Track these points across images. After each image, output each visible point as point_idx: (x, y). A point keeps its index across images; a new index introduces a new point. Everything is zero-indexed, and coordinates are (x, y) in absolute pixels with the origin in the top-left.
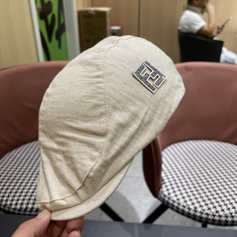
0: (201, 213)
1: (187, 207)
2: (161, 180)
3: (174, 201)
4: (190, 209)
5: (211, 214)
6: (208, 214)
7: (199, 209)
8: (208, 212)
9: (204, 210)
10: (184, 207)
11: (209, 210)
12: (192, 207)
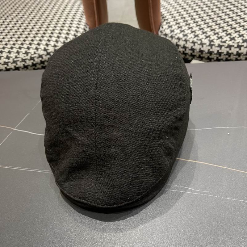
0: (220, 46)
1: (199, 42)
2: (160, 15)
3: (179, 39)
4: (202, 44)
5: (236, 45)
6: (230, 47)
7: (217, 42)
8: (231, 43)
9: (225, 42)
10: (194, 43)
11: (233, 41)
12: (206, 41)
